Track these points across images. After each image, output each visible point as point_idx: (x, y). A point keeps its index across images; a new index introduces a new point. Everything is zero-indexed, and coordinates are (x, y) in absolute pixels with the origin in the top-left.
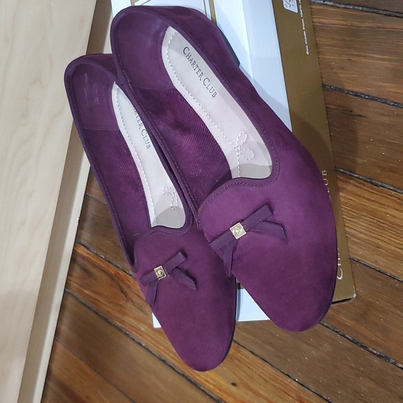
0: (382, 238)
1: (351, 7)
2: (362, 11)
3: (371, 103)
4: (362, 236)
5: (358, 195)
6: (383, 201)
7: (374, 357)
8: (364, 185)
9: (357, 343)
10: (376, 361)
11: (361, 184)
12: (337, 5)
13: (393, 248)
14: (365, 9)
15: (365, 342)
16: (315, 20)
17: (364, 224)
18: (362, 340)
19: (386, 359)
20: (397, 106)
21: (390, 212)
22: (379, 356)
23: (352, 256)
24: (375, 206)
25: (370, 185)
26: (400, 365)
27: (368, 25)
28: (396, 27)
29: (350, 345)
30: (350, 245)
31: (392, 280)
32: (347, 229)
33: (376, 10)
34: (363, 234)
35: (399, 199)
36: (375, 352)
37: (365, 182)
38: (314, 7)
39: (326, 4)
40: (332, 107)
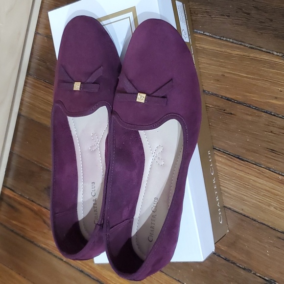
0: (246, 195)
1: (225, 39)
2: (232, 42)
3: (239, 106)
4: (233, 192)
5: (230, 166)
6: (248, 171)
7: (240, 269)
8: (234, 159)
9: (228, 261)
10: (242, 272)
11: (232, 158)
12: (214, 36)
13: (255, 201)
14: (235, 41)
15: (235, 260)
16: (197, 45)
17: (234, 185)
18: (231, 259)
19: (250, 271)
20: (258, 110)
21: (252, 179)
22: (244, 269)
23: (226, 205)
24: (242, 174)
25: (238, 160)
26: (259, 275)
27: (237, 53)
28: (258, 56)
29: (224, 262)
30: (224, 198)
31: (254, 222)
32: (222, 188)
33: (243, 43)
34: (234, 191)
35: (259, 170)
36: (241, 266)
37: (235, 158)
38: (196, 35)
39: (206, 35)
40: (211, 106)
